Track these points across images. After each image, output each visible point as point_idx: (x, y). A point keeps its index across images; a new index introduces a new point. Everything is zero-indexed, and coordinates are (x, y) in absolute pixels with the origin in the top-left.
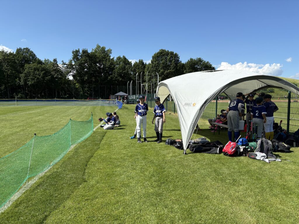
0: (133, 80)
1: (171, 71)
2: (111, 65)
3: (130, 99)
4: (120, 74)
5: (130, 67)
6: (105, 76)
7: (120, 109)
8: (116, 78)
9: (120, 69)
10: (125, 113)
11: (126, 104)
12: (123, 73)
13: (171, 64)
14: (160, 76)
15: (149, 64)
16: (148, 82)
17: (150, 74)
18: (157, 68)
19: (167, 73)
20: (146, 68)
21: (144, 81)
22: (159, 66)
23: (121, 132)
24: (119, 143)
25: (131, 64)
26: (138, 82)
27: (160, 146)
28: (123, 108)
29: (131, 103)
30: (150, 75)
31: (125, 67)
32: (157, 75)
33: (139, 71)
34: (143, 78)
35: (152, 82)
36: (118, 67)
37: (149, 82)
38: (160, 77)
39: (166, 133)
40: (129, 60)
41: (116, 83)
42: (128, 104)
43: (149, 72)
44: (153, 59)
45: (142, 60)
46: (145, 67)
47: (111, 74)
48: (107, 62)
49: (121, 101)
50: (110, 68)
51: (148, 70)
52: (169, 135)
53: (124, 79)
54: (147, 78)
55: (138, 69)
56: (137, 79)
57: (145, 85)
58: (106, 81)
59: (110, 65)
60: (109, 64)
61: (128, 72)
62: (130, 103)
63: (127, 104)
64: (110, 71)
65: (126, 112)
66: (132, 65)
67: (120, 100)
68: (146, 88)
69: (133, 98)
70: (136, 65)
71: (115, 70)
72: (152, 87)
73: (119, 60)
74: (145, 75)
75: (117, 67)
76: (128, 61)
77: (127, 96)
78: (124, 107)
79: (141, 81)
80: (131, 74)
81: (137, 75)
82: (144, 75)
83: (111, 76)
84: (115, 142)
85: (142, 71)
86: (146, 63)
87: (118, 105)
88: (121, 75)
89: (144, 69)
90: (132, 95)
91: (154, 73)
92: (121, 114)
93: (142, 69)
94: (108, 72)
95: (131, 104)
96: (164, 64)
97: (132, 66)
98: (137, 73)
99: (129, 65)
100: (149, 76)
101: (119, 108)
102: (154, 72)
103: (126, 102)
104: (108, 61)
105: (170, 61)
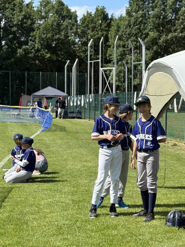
0: (78, 57)
1: (176, 37)
2: (25, 20)
3: (72, 104)
4: (47, 42)
5: (73, 25)
6: (9, 47)
7: (47, 129)
8: (36, 53)
9: (46, 30)
10: (59, 142)
11: (60, 118)
12: (56, 40)
13: (177, 17)
14: (147, 49)
15: (121, 18)
16: (118, 63)
17: (122, 43)
18: (142, 27)
19: (166, 41)
20: (113, 29)
21: (107, 61)
22: (145, 23)
23: (50, 190)
24: (45, 218)
25: (76, 17)
26: (91, 63)
27: (151, 230)
28: (54, 128)
29: (74, 115)
30: (124, 46)
31: (59, 25)
32: (141, 46)
33: (96, 36)
34: (104, 53)
35: (127, 63)
36: (43, 26)
37: (120, 63)
38: (147, 52)
39: (166, 194)
40: (69, 8)
41: (37, 64)
42: (66, 118)
43: (120, 39)
44: (130, 6)
45: (104, 8)
46: (109, 25)
47: (26, 43)
48: (15, 12)
49: (50, 110)
50: (23, 28)
51: (117, 34)
52: (173, 200)
53: (57, 55)
54: (114, 53)
55: (93, 31)
56: (91, 56)
57: (111, 71)
58: (13, 60)
59: (22, 20)
60: (20, 18)
61: (67, 36)
62: (70, 115)
63: (63, 118)
64: (22, 35)
65: (62, 139)
66: (78, 19)
67: (46, 108)
68: (112, 79)
69: (79, 103)
70: (88, 19)
71: (35, 32)
72: (128, 75)
73: (45, 6)
74: (110, 46)
75: (40, 25)
76: (68, 11)
77: (64, 98)
78: (55, 125)
79: (100, 60)
80: (74, 43)
81: (89, 45)
82: (106, 45)
83: (24, 47)
84: (34, 216)
85: (102, 35)
86: (112, 16)
87: (42, 120)
88: (51, 45)
89: (108, 31)
90: (77, 95)
91: (132, 41)
92: (48, 142)
93: (102, 30)
94: (19, 37)
95: (74, 118)
96: (160, 18)
97: (76, 21)
98: (90, 40)
99: (71, 19)
100: (121, 49)
101: (42, 128)
102: (133, 38)
103: (61, 114)
104: (17, 9)
105: (174, 11)
